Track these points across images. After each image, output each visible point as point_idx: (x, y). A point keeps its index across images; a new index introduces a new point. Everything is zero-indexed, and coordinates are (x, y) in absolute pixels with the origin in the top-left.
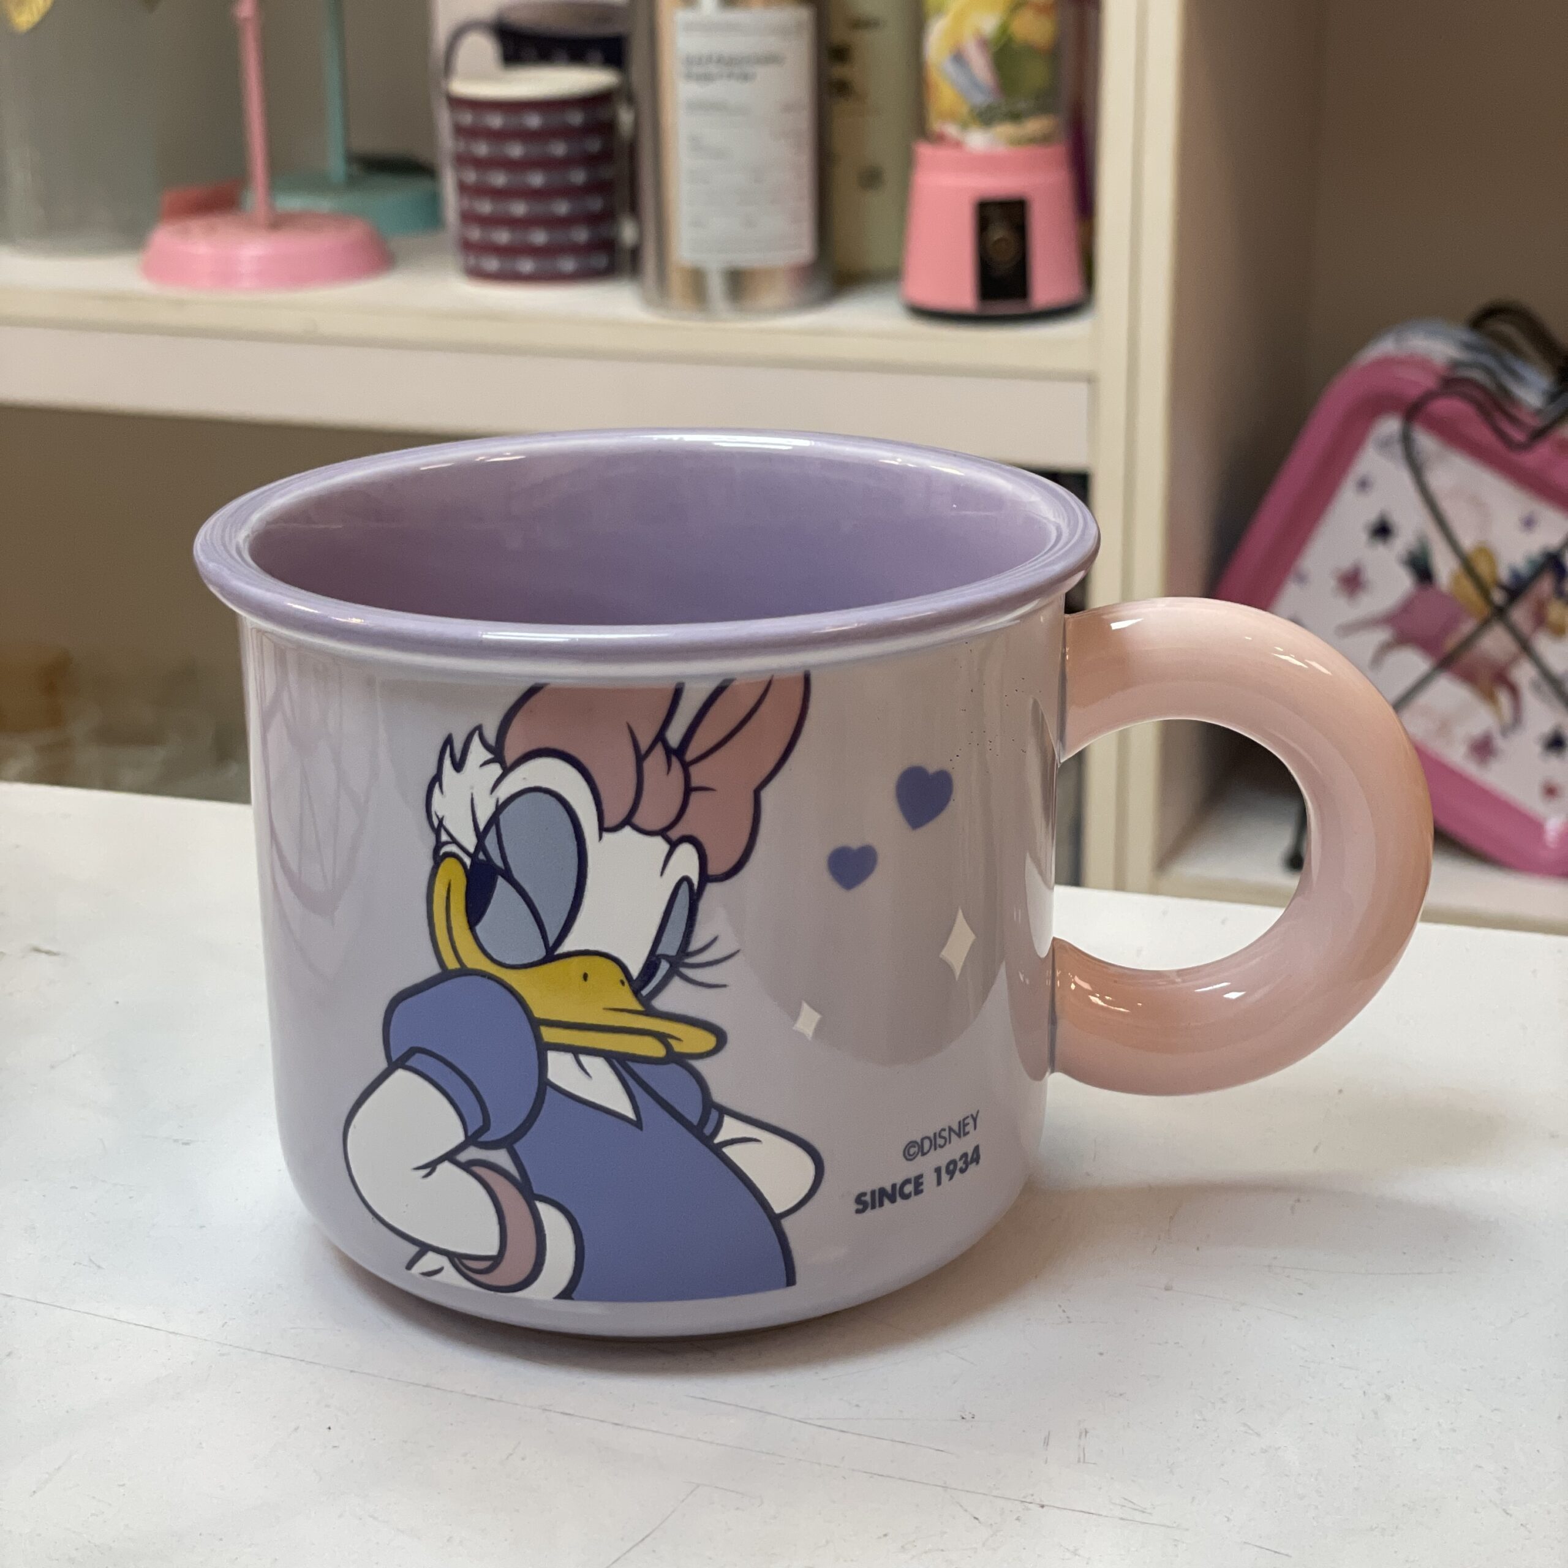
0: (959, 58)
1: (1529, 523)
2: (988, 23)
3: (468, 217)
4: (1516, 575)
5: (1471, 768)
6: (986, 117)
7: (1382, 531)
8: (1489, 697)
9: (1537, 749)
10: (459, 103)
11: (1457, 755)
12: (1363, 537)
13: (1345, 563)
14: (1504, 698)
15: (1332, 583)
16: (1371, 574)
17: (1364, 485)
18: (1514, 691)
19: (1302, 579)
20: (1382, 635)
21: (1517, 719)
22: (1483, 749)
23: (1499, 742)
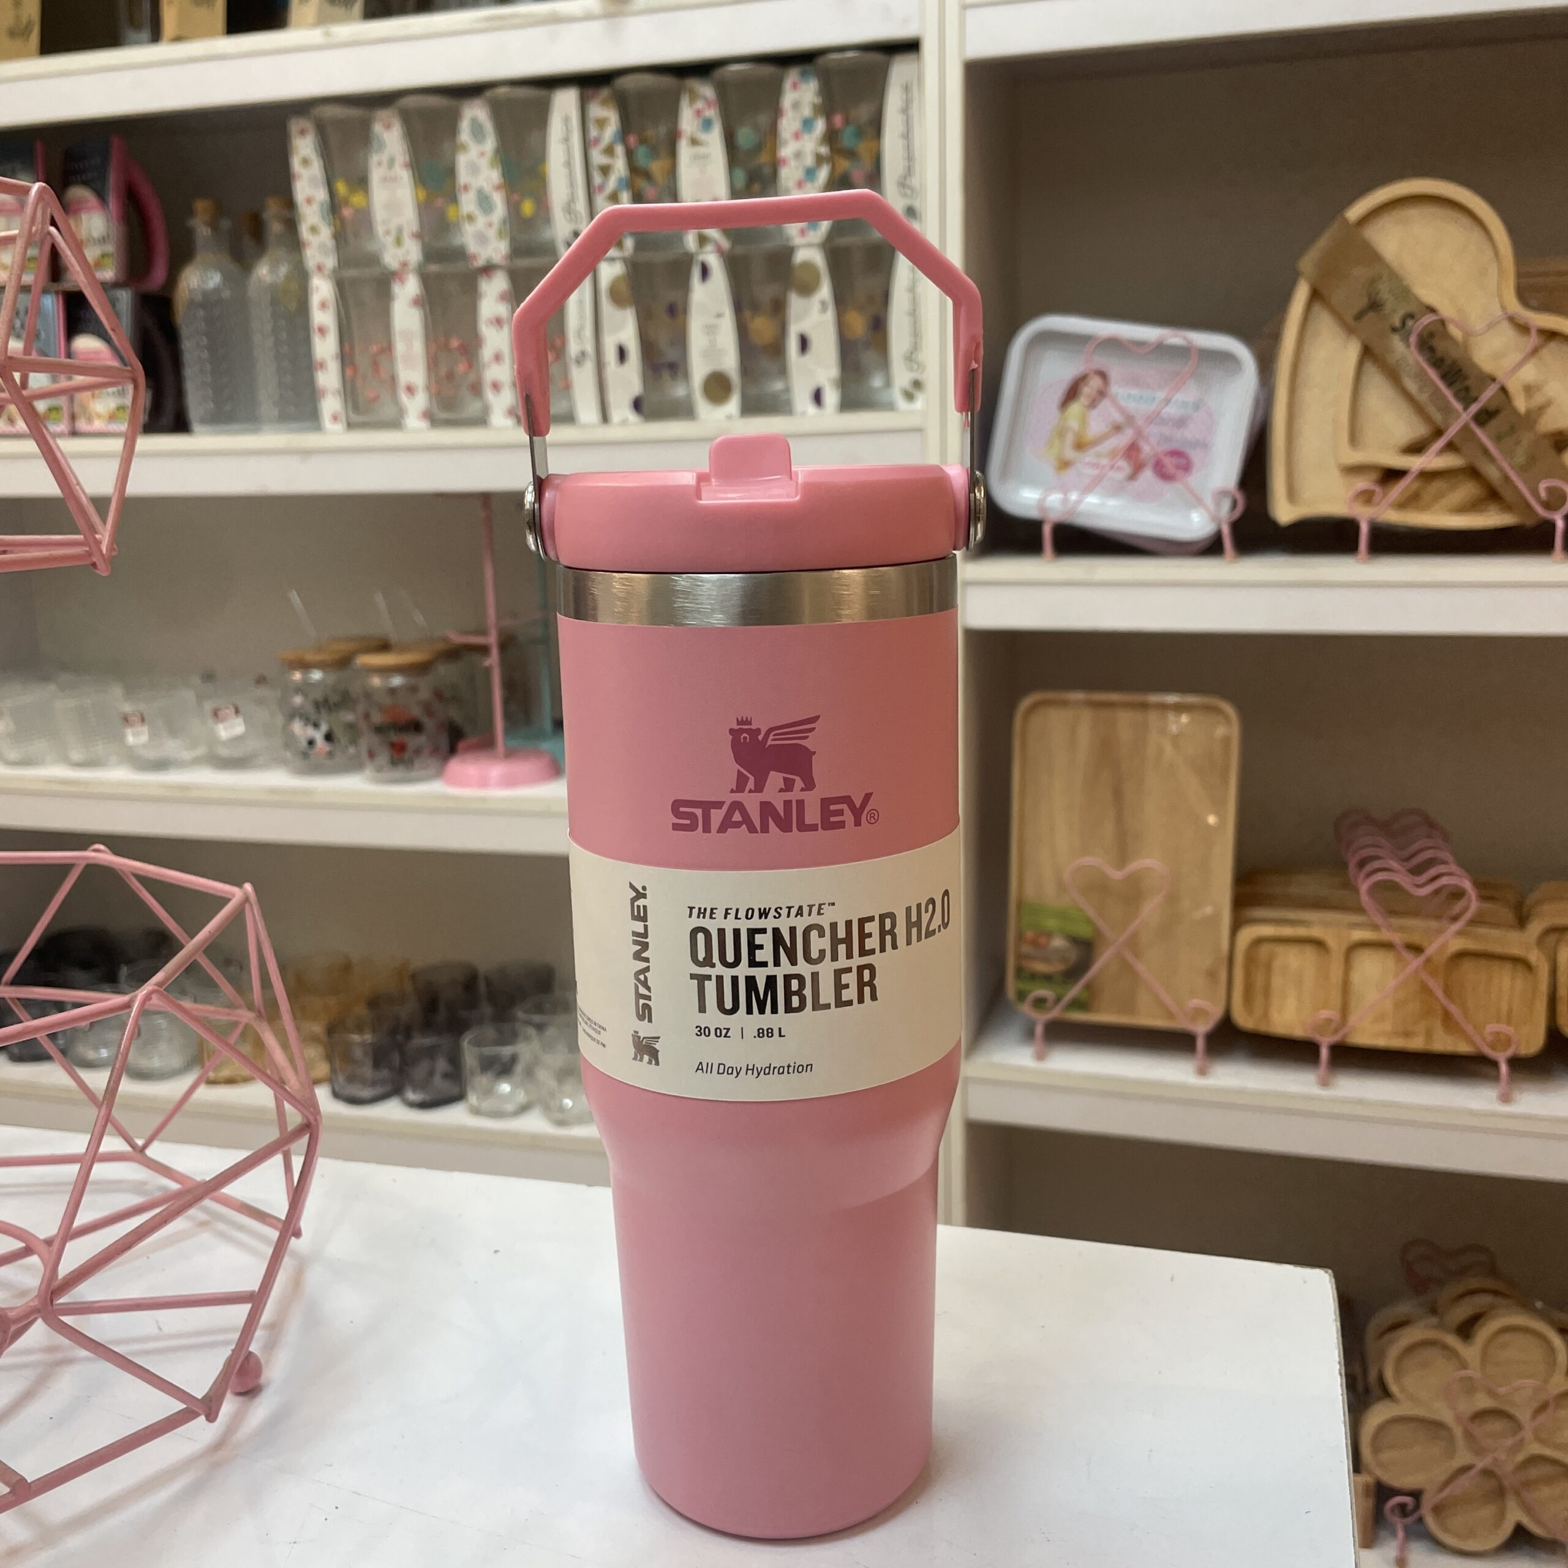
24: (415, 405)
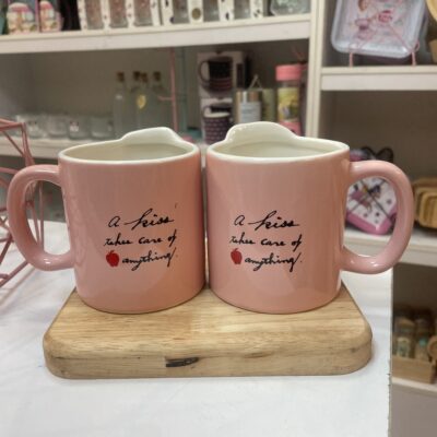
0: (284, 109)
1: (374, 180)
2: (288, 103)
3: (207, 135)
4: (371, 188)
5: (364, 218)
6: (287, 118)
8: (367, 207)
9: (374, 215)
10: (205, 119)
11: (361, 216)
14: (369, 207)
18: (371, 206)
21: (371, 211)
22: (366, 215)
23: (368, 214)
24: (107, 22)
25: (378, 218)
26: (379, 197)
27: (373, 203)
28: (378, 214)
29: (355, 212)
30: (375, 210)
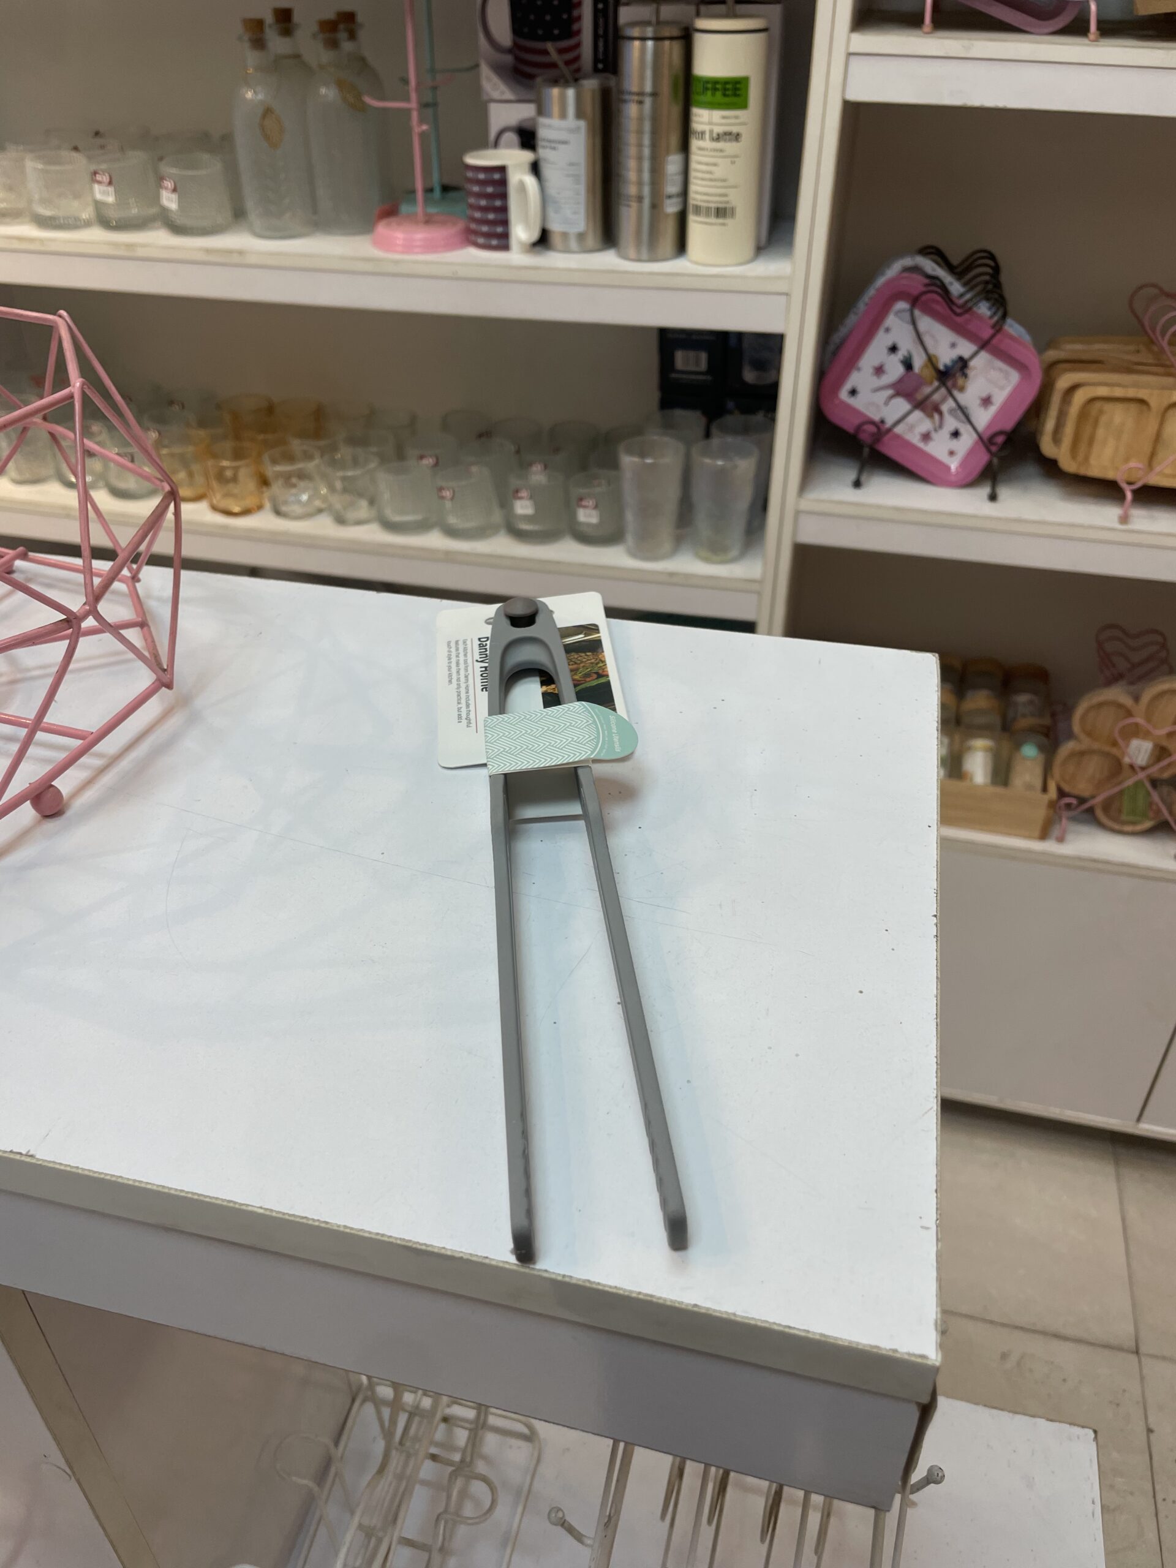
1: (953, 345)
4: (946, 366)
5: (921, 445)
7: (893, 349)
8: (930, 416)
9: (948, 436)
11: (915, 439)
12: (885, 351)
13: (876, 364)
14: (936, 416)
15: (871, 371)
16: (887, 368)
17: (887, 330)
18: (941, 413)
19: (859, 369)
20: (890, 392)
21: (941, 426)
22: (926, 437)
23: (934, 435)
25: (955, 444)
26: (962, 389)
27: (947, 406)
28: (956, 434)
29: (898, 430)
30: (951, 423)
